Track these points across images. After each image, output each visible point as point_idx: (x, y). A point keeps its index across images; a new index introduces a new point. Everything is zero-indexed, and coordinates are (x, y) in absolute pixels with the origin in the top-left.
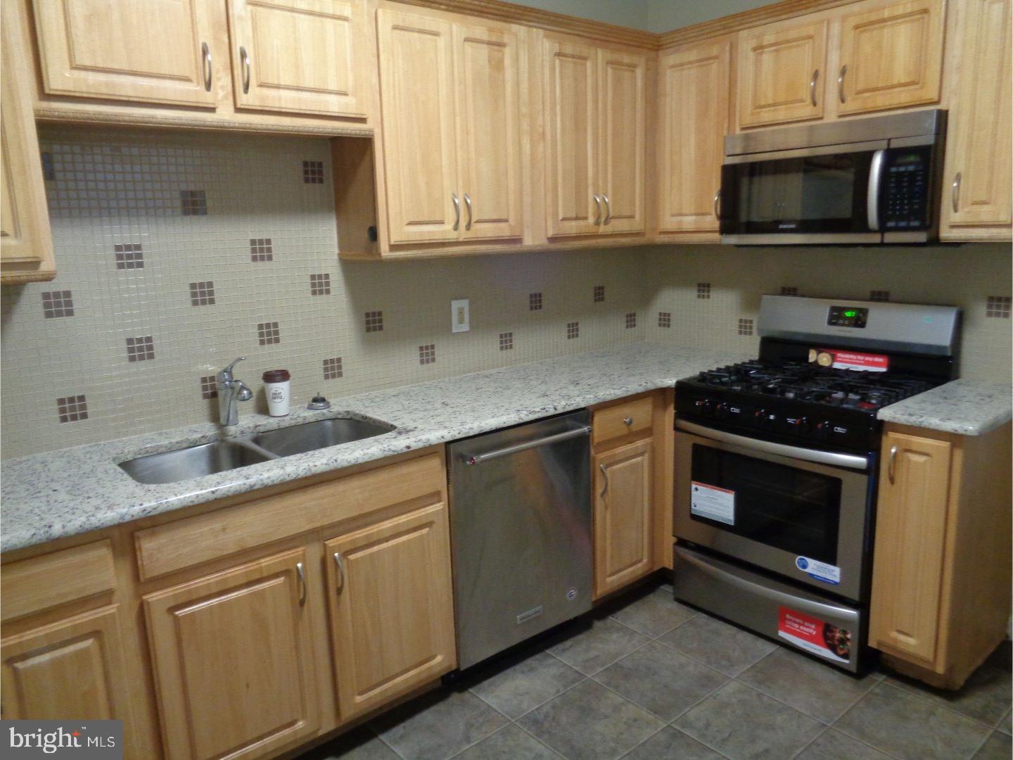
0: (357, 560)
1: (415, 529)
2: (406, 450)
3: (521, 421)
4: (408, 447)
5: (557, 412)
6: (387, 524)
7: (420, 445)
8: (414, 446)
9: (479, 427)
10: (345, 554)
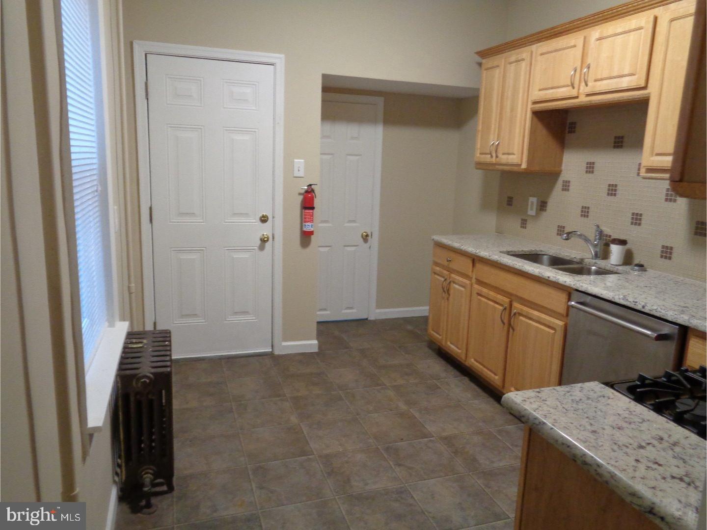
0: (522, 320)
1: (549, 327)
2: (547, 278)
3: (613, 300)
4: (549, 277)
5: (643, 310)
6: (536, 313)
7: (554, 280)
8: (552, 279)
9: (587, 288)
10: (520, 314)
